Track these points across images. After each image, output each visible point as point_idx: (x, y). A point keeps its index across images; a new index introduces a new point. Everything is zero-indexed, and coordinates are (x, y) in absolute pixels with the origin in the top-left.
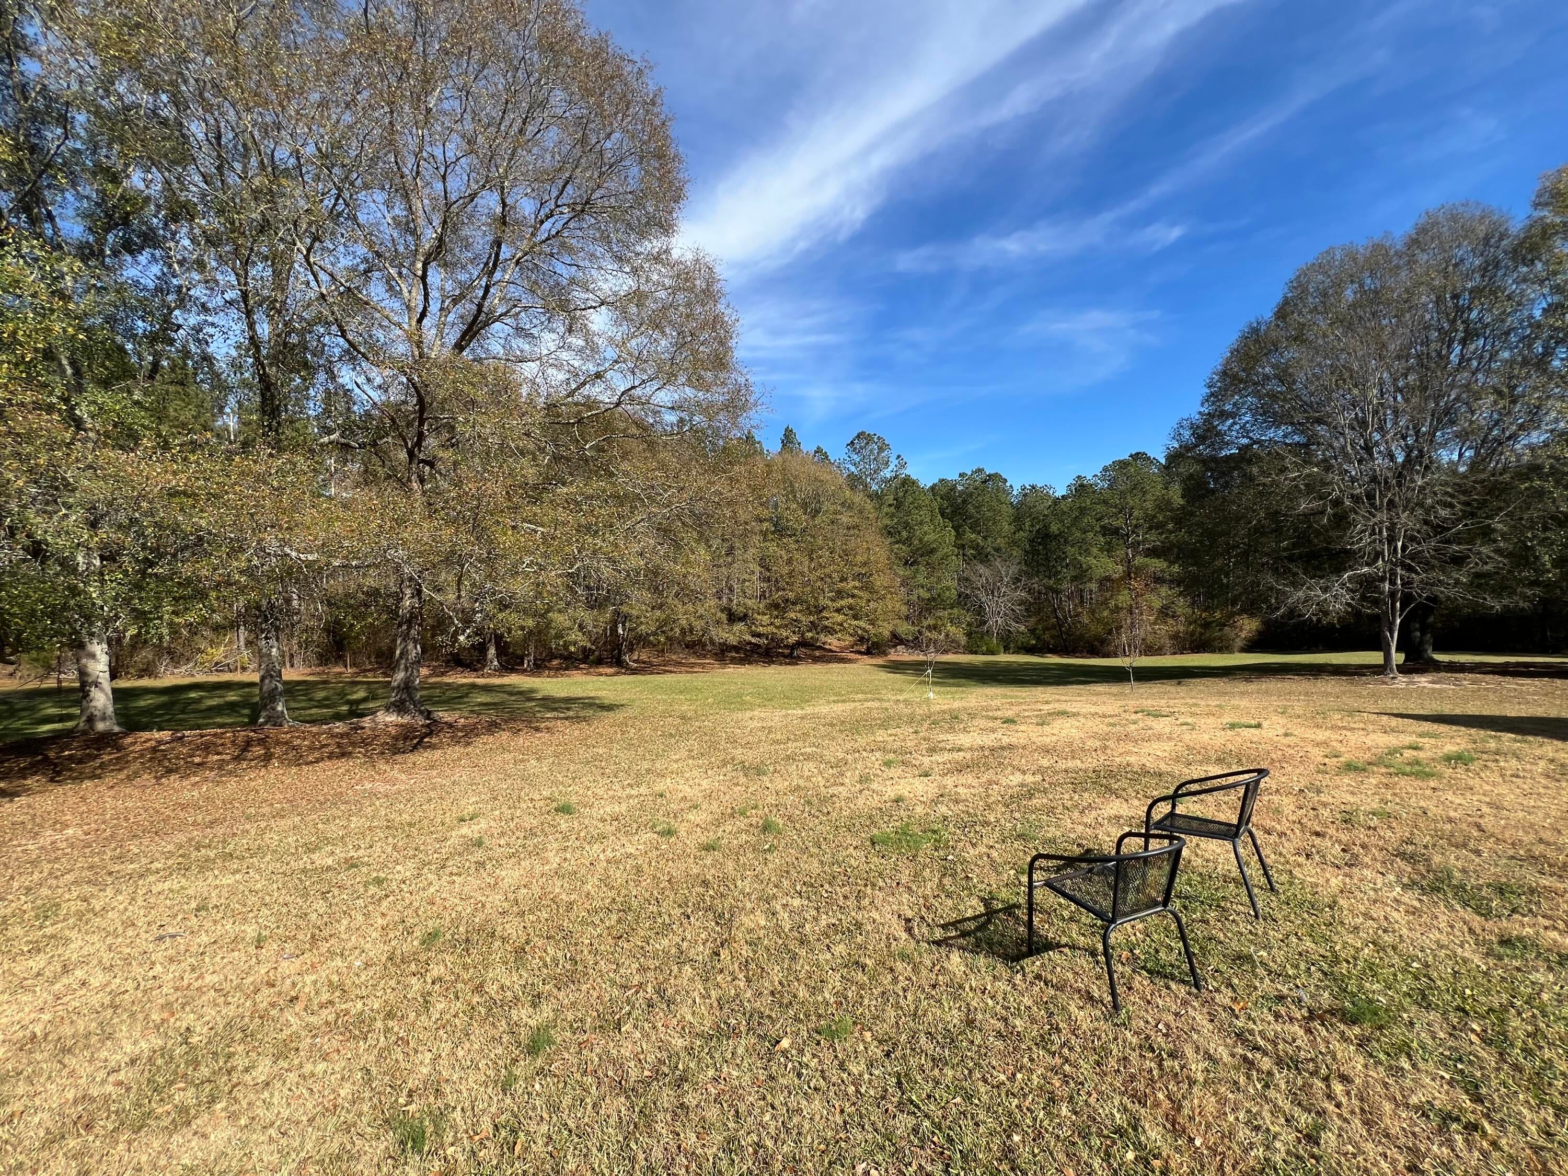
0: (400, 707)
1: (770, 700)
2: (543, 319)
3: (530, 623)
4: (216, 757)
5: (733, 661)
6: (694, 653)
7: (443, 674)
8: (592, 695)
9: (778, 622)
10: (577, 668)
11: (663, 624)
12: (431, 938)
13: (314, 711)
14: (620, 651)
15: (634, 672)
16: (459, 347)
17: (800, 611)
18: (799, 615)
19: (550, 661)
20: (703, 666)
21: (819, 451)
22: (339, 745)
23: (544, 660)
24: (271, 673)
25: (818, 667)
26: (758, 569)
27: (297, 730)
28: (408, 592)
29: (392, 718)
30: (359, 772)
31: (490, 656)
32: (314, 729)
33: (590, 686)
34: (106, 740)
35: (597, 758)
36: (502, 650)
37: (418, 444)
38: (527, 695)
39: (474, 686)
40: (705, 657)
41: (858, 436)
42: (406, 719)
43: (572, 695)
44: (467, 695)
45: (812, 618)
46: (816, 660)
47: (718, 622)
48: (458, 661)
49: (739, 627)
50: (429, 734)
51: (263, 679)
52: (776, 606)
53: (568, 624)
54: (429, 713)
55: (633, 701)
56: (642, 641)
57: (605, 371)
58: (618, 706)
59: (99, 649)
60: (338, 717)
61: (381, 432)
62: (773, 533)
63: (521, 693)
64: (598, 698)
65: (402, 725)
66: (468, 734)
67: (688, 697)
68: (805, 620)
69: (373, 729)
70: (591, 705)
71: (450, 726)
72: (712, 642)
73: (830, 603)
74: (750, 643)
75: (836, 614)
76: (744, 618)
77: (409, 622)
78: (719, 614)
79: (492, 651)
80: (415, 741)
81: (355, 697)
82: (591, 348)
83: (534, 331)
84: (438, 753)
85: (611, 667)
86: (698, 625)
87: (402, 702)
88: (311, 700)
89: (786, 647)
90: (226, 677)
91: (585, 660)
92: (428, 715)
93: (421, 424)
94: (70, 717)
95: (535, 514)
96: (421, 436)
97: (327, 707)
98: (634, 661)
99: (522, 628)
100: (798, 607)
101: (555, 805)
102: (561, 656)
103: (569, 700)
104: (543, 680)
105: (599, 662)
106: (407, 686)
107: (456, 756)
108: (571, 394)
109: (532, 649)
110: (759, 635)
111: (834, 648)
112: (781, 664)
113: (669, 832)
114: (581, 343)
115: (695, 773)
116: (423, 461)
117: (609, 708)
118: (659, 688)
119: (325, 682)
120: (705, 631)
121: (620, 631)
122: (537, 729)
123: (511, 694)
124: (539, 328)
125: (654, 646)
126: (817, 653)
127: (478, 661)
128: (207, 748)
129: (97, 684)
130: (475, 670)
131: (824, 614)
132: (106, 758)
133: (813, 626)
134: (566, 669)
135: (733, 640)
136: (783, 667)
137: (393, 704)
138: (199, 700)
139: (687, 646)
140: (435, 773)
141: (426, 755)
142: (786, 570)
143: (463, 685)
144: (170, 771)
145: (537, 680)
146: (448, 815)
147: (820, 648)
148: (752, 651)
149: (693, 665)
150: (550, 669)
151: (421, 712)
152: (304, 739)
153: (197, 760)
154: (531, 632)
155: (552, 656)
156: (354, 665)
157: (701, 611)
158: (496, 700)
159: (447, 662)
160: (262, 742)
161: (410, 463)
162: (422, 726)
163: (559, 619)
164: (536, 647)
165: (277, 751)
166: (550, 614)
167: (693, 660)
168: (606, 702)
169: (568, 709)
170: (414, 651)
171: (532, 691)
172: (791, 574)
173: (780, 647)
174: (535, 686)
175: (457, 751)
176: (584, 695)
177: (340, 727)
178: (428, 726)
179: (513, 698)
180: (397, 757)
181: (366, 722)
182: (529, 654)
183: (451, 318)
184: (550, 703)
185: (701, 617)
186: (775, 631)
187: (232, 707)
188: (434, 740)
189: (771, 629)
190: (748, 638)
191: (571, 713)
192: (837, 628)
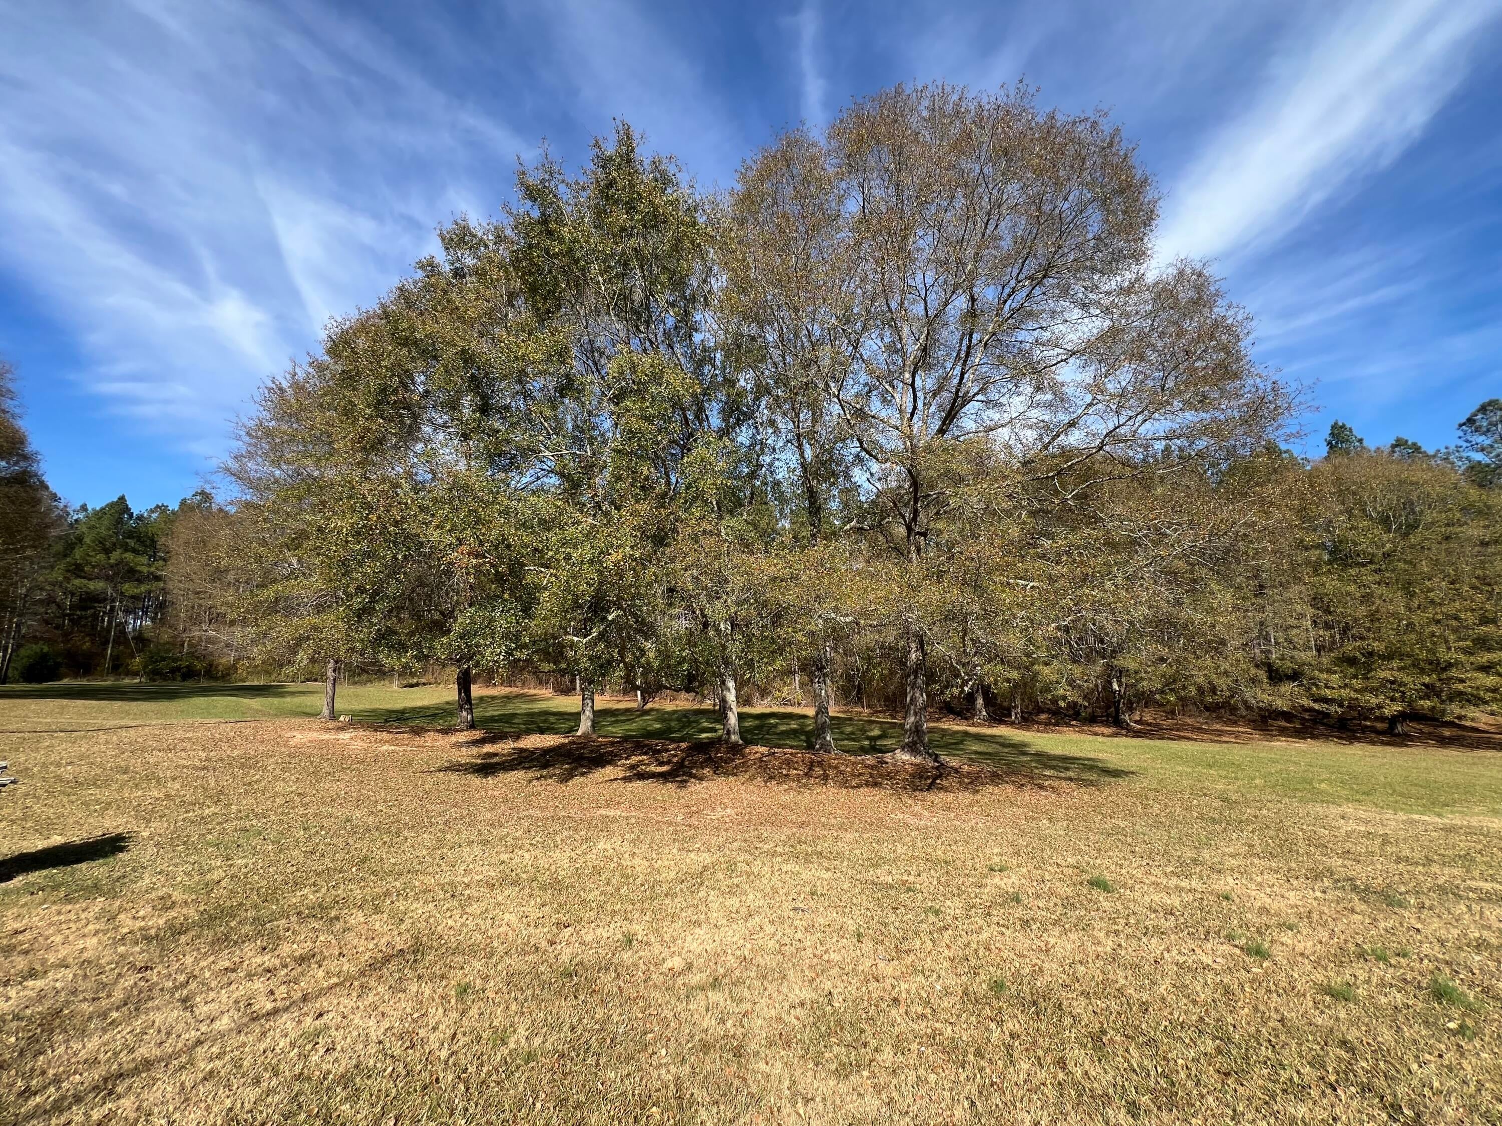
0: (912, 748)
1: (1368, 794)
2: (1010, 386)
3: (1015, 675)
4: (795, 772)
5: (1283, 732)
6: (1218, 718)
7: (938, 720)
8: (1091, 756)
9: (1357, 683)
10: (1068, 725)
11: (1170, 682)
12: (997, 986)
13: (846, 742)
14: (1117, 709)
15: (1138, 734)
16: (941, 431)
17: (1400, 669)
18: (1396, 673)
19: (1037, 714)
20: (1237, 735)
21: (1399, 443)
22: (871, 775)
23: (1031, 713)
24: (822, 710)
25: (1452, 753)
26: (1310, 611)
27: (841, 758)
28: (913, 645)
29: (906, 757)
30: (892, 802)
31: (978, 706)
32: (852, 758)
33: (1086, 746)
34: (735, 749)
35: (1117, 831)
36: (990, 700)
37: (914, 519)
38: (1020, 748)
39: (966, 734)
40: (1235, 723)
41: (1483, 409)
42: (918, 760)
43: (1067, 753)
44: (961, 742)
45: (1427, 680)
46: (1444, 742)
47: (1254, 681)
48: (949, 709)
49: (1287, 688)
50: (940, 776)
51: (817, 714)
52: (1352, 661)
53: (1054, 678)
54: (937, 756)
55: (1145, 769)
56: (1146, 699)
57: (1079, 417)
58: (1126, 773)
59: (731, 684)
60: (864, 751)
61: (884, 514)
62: (1330, 562)
63: (1013, 746)
64: (1100, 761)
65: (916, 765)
66: (973, 782)
67: (1224, 773)
68: (1413, 682)
69: (895, 765)
70: (1091, 768)
71: (956, 771)
72: (1249, 708)
73: (1462, 658)
74: (1310, 710)
75: (1480, 675)
76: (1295, 676)
77: (916, 672)
78: (1253, 671)
79: (980, 702)
80: (929, 781)
81: (872, 734)
82: (1061, 399)
83: (1003, 400)
84: (950, 797)
85: (1109, 726)
86: (1222, 683)
87: (914, 743)
88: (842, 733)
89: (1382, 719)
90: (789, 709)
91: (1076, 716)
92: (936, 758)
93: (916, 502)
94: (716, 731)
95: (1027, 571)
96: (916, 513)
97: (854, 740)
98: (1136, 722)
99: (1008, 680)
100: (1395, 664)
101: (1085, 877)
102: (1049, 711)
103: (1065, 759)
104: (1033, 734)
105: (1092, 720)
106: (917, 730)
107: (967, 802)
108: (1046, 447)
109: (1018, 702)
110: (1326, 700)
111: (1482, 727)
112: (1373, 743)
113: (1259, 953)
114: (1049, 396)
115: (1270, 878)
116: (918, 533)
117: (1116, 773)
118: (1177, 757)
119: (851, 719)
120: (1233, 692)
121: (1116, 686)
122: (1041, 787)
123: (1003, 745)
124: (1007, 396)
125: (1162, 705)
126: (1447, 732)
127: (968, 710)
128: (788, 763)
129: (731, 709)
130: (966, 719)
131: (1454, 673)
132: (738, 762)
133: (1430, 691)
134: (1056, 724)
135: (1281, 704)
136: (1378, 749)
137: (907, 744)
138: (775, 726)
139: (1207, 709)
140: (952, 815)
141: (940, 795)
142: (1362, 611)
143: (957, 732)
144: (771, 778)
145: (1028, 733)
146: (977, 860)
147: (1451, 724)
148: (1315, 721)
149: (1220, 733)
150: (1037, 723)
151: (930, 755)
152: (847, 766)
153: (785, 772)
154: (1016, 686)
155: (1040, 711)
156: (869, 706)
157: (1225, 666)
158: (990, 750)
159: (941, 709)
160: (820, 764)
161: (909, 537)
162: (932, 767)
163: (1046, 673)
164: (1023, 700)
165: (831, 772)
166: (1036, 667)
167: (1218, 727)
168: (1111, 766)
169: (1067, 769)
170: (922, 698)
171: (1024, 745)
172: (1373, 617)
173: (1366, 719)
174: (1026, 739)
175: (965, 797)
176: (1082, 755)
177: (870, 759)
178: (937, 768)
179: (1006, 750)
180: (917, 793)
181: (888, 757)
182: (1016, 707)
183: (933, 408)
184: (1044, 759)
185: (1226, 673)
186: (1353, 695)
187: (794, 733)
188: (945, 783)
189: (1344, 693)
190: (1306, 702)
191: (1071, 774)
192: (1488, 696)
